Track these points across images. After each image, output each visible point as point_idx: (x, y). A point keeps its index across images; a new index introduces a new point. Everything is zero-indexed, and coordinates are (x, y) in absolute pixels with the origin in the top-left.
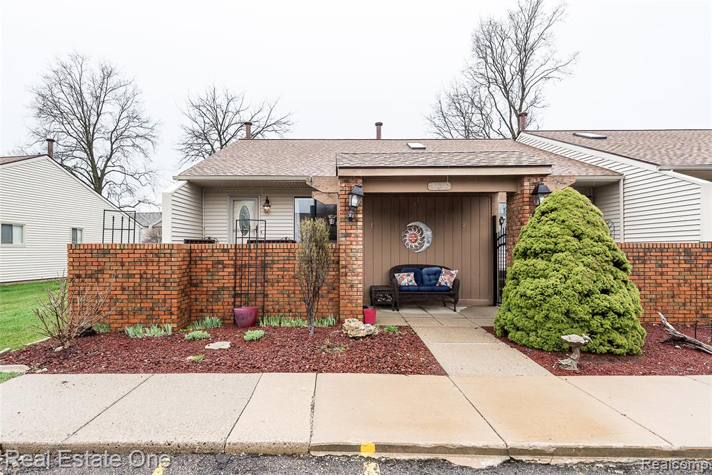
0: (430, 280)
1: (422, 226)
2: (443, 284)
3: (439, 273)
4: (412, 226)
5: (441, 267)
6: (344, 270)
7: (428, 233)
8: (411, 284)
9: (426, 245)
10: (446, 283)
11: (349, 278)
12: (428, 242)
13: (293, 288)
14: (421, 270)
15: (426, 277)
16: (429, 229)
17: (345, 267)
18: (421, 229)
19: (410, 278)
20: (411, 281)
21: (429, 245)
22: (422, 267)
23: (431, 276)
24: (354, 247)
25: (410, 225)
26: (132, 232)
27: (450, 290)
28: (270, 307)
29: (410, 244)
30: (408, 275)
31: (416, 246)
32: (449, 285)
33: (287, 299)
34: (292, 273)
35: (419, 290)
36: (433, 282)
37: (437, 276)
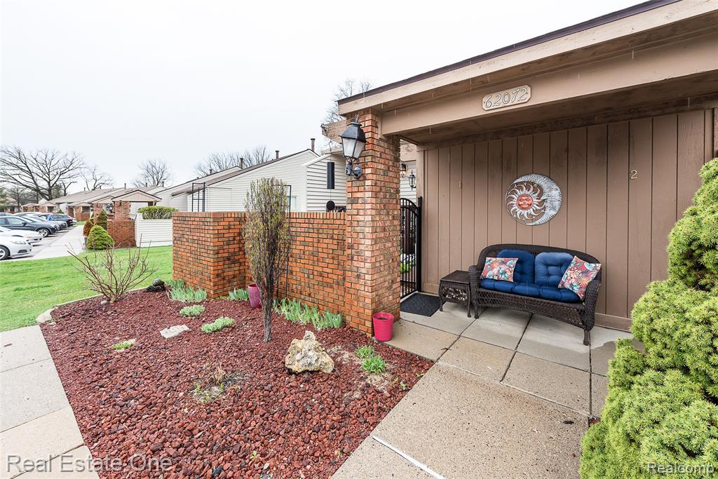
0: (549, 275)
1: (541, 181)
2: (567, 286)
3: (564, 264)
4: (522, 183)
5: (573, 253)
6: (349, 251)
7: (553, 193)
8: (503, 277)
9: (550, 213)
10: (571, 285)
11: (355, 263)
12: (553, 208)
13: (311, 267)
14: (536, 254)
15: (540, 268)
16: (555, 186)
17: (351, 247)
18: (539, 186)
19: (503, 268)
20: (504, 272)
21: (553, 213)
22: (536, 250)
23: (551, 269)
24: (361, 218)
25: (519, 180)
26: (201, 202)
27: (577, 300)
28: (294, 286)
29: (519, 211)
30: (504, 263)
31: (529, 215)
32: (576, 290)
33: (307, 280)
34: (311, 249)
35: (512, 292)
36: (553, 278)
37: (563, 268)
